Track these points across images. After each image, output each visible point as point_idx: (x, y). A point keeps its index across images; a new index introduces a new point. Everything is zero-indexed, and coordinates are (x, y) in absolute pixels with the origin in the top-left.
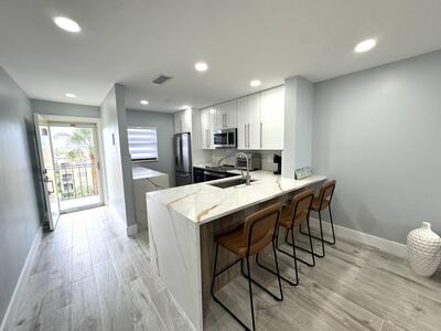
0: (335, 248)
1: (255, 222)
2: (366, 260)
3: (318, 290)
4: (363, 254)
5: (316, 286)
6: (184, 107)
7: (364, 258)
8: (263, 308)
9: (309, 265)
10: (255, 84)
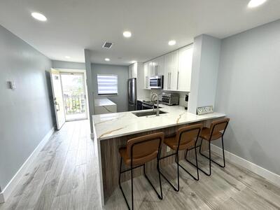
0: (224, 171)
1: (135, 144)
2: (249, 186)
3: (193, 199)
4: (248, 180)
5: (193, 195)
6: (133, 62)
7: (246, 184)
8: (147, 201)
9: (195, 179)
10: (172, 43)
